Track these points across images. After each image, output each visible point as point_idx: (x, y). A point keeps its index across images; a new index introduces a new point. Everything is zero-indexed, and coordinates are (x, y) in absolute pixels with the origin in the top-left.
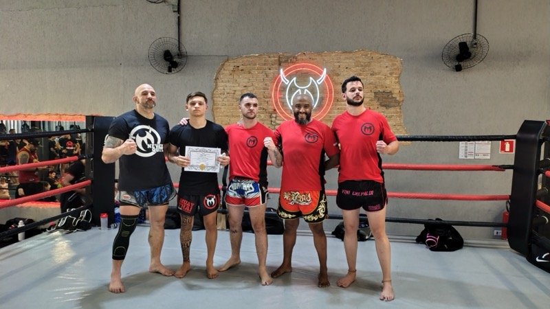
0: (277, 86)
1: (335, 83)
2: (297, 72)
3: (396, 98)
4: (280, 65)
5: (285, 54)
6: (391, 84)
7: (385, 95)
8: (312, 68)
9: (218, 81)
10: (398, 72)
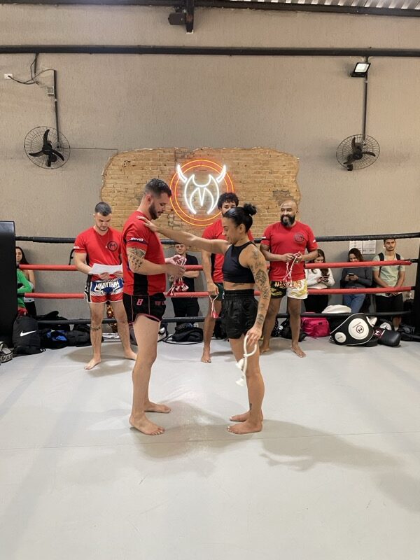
0: (174, 184)
1: (235, 182)
2: (194, 169)
3: (293, 197)
4: (176, 160)
5: (182, 150)
6: (288, 183)
7: (283, 194)
8: (211, 164)
9: (106, 177)
10: (295, 171)
